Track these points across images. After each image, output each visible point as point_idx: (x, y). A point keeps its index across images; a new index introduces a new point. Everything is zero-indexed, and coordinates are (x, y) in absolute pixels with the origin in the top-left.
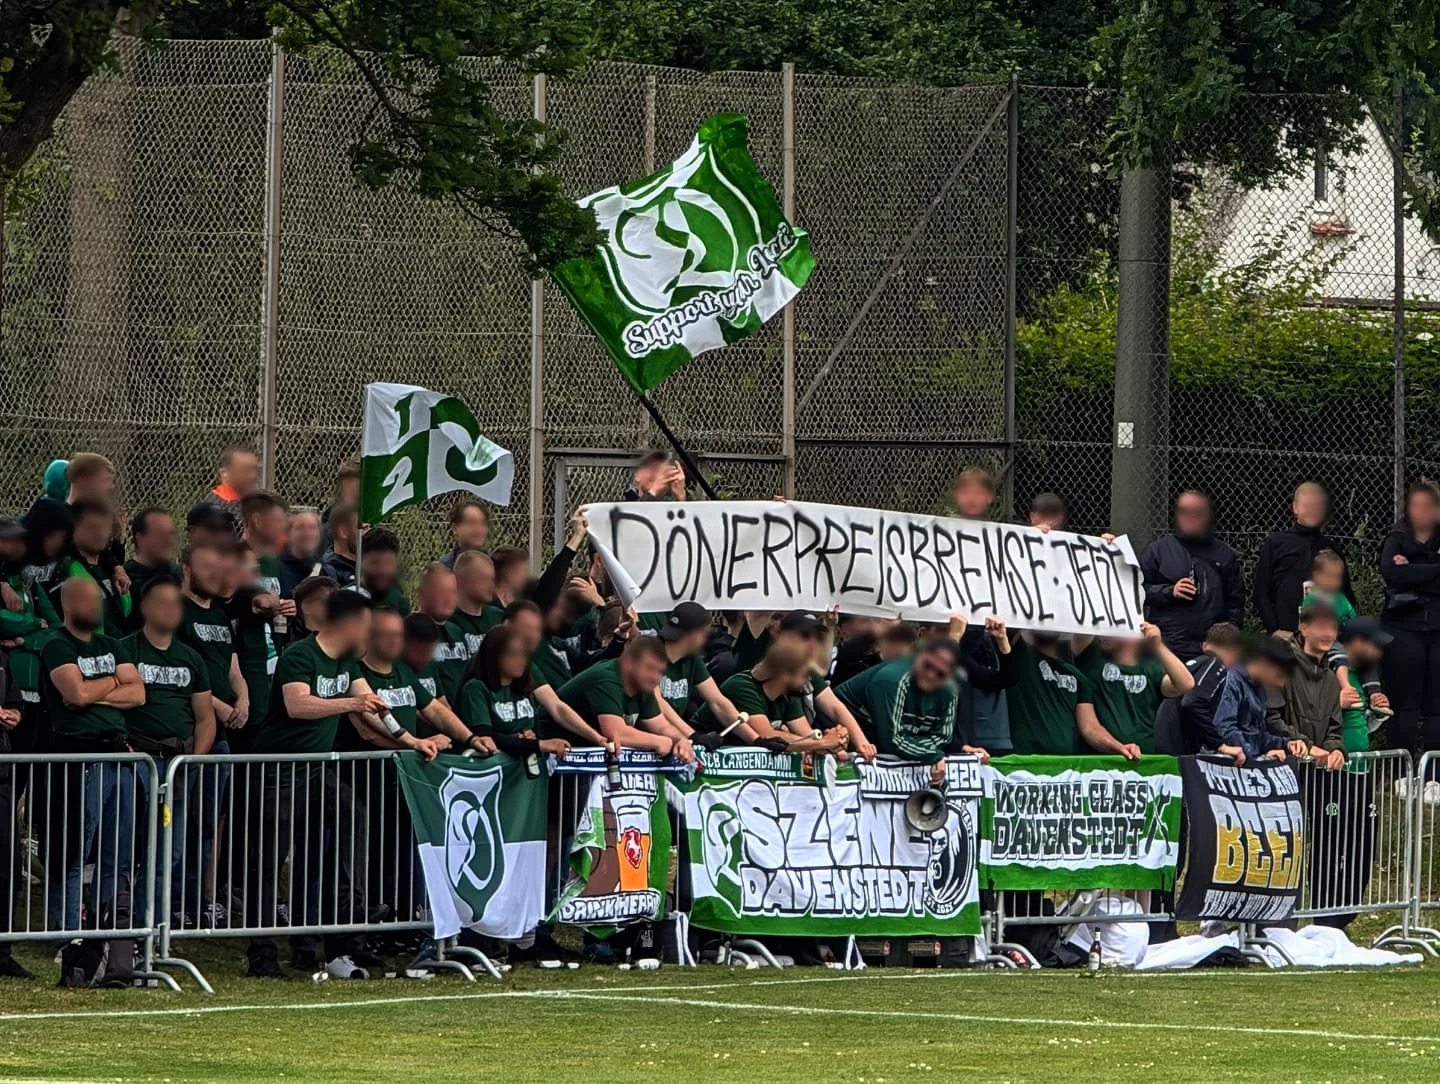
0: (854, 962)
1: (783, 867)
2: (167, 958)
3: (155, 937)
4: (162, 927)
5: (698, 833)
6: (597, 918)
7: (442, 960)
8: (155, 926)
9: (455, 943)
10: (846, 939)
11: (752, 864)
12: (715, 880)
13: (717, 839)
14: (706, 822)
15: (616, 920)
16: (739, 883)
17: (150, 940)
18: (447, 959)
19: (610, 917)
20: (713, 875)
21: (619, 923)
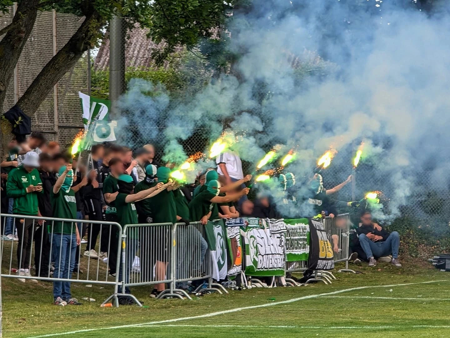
0: (274, 285)
1: (265, 255)
5: (248, 245)
7: (211, 288)
10: (273, 276)
11: (260, 254)
12: (253, 260)
13: (253, 247)
14: (249, 241)
16: (257, 261)
20: (252, 258)
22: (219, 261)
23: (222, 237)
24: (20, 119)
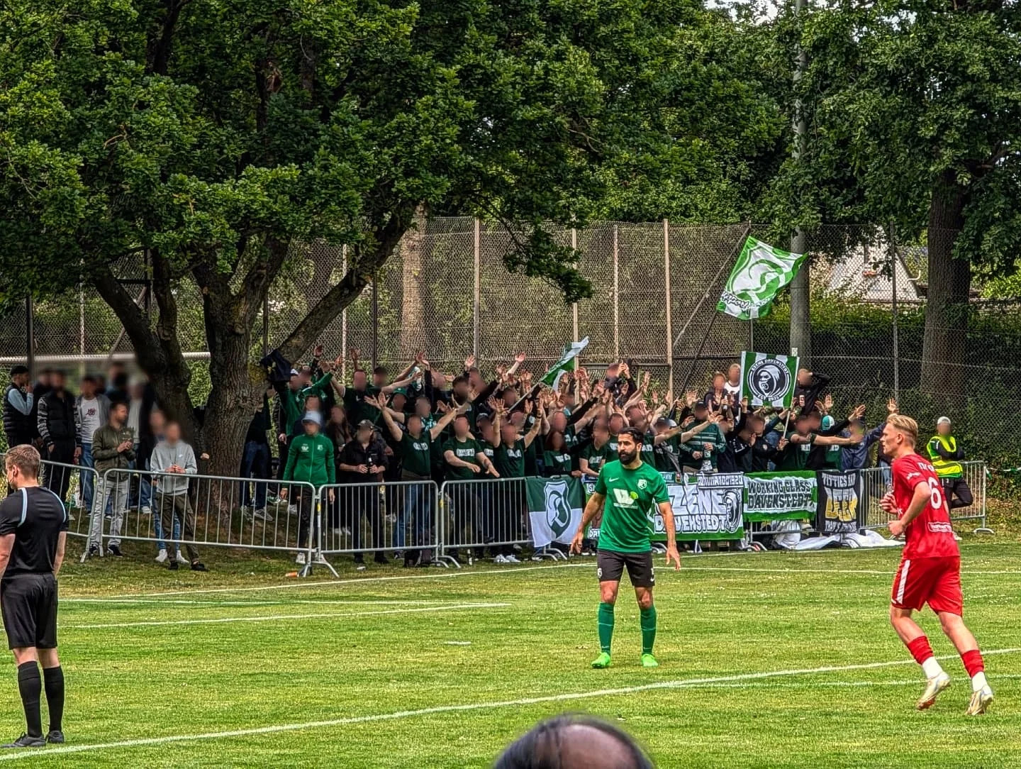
0: (698, 550)
2: (443, 556)
3: (439, 548)
4: (441, 544)
7: (545, 554)
8: (438, 544)
9: (550, 547)
10: (695, 542)
17: (437, 549)
22: (555, 523)
23: (560, 496)
24: (274, 364)
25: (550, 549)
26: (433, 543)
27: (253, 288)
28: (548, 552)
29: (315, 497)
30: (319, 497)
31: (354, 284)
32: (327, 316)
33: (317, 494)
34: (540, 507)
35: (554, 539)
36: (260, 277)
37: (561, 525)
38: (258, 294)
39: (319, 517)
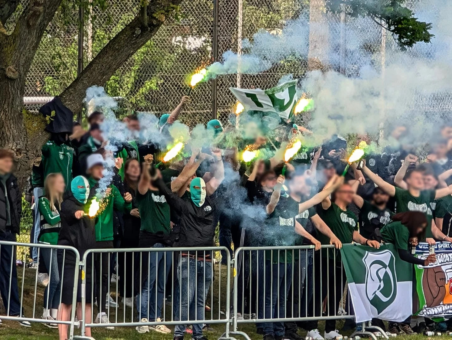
2: (236, 331)
3: (230, 323)
4: (233, 319)
6: (435, 314)
7: (364, 332)
8: (230, 318)
9: (370, 324)
15: (443, 314)
17: (228, 324)
18: (366, 331)
19: (440, 314)
21: (445, 316)
22: (376, 297)
23: (385, 266)
24: (53, 113)
25: (370, 326)
26: (223, 317)
27: (28, 26)
28: (367, 330)
29: (78, 263)
30: (84, 263)
31: (146, 24)
32: (115, 59)
33: (81, 259)
34: (360, 278)
35: (376, 316)
36: (35, 15)
37: (384, 299)
38: (34, 33)
39: (83, 286)
